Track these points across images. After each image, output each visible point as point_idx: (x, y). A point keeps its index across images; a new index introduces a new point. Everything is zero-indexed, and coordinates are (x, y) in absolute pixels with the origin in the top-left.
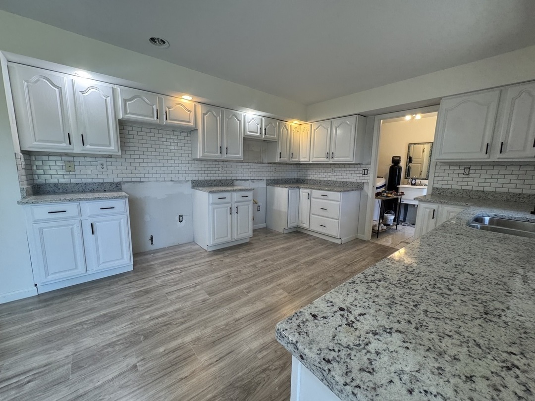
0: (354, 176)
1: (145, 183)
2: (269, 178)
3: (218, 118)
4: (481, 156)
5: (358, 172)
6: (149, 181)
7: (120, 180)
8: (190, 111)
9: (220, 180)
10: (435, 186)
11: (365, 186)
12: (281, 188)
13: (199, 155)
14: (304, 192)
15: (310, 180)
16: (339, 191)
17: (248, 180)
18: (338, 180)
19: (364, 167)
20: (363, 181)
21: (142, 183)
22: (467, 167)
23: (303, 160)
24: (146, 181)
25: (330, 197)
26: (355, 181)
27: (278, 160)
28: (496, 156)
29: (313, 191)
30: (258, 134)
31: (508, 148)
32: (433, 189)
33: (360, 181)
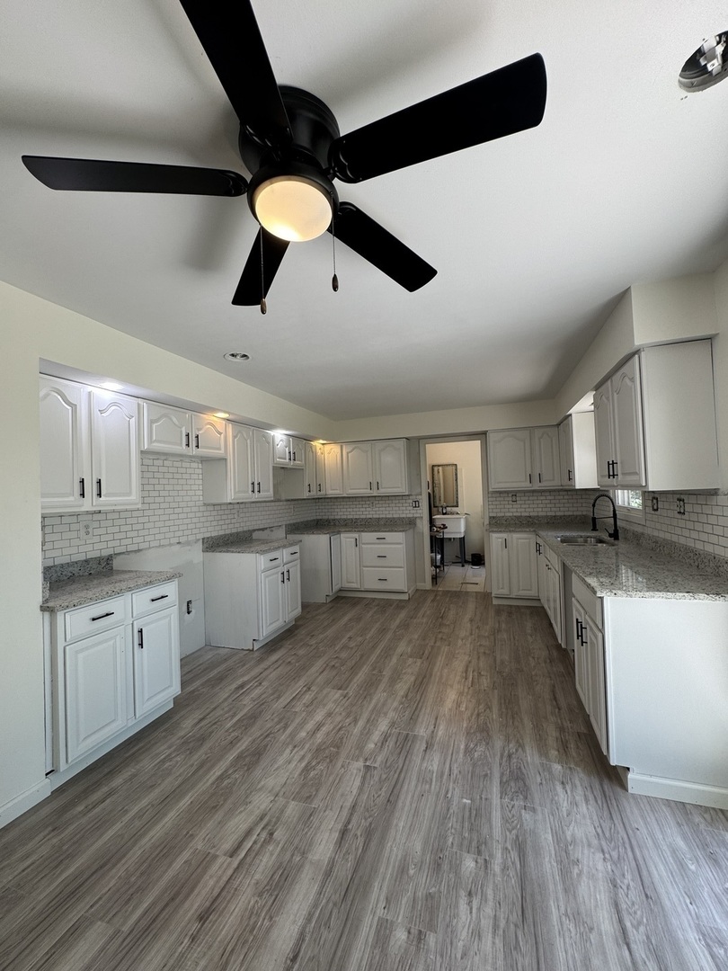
0: (405, 511)
1: (144, 551)
2: (288, 522)
3: (248, 441)
4: (526, 485)
5: (407, 505)
6: (150, 548)
7: (110, 552)
8: (220, 434)
9: (238, 533)
10: (492, 515)
11: (418, 521)
12: (317, 536)
13: (230, 496)
14: (347, 539)
15: (339, 520)
16: (400, 531)
17: (266, 529)
18: (381, 516)
19: (413, 498)
20: (415, 515)
21: (141, 553)
22: (514, 495)
23: (331, 492)
24: (146, 549)
25: (388, 540)
26: (404, 516)
27: (306, 495)
28: (537, 486)
29: (363, 534)
30: (288, 460)
31: (543, 478)
32: (490, 517)
33: (411, 516)
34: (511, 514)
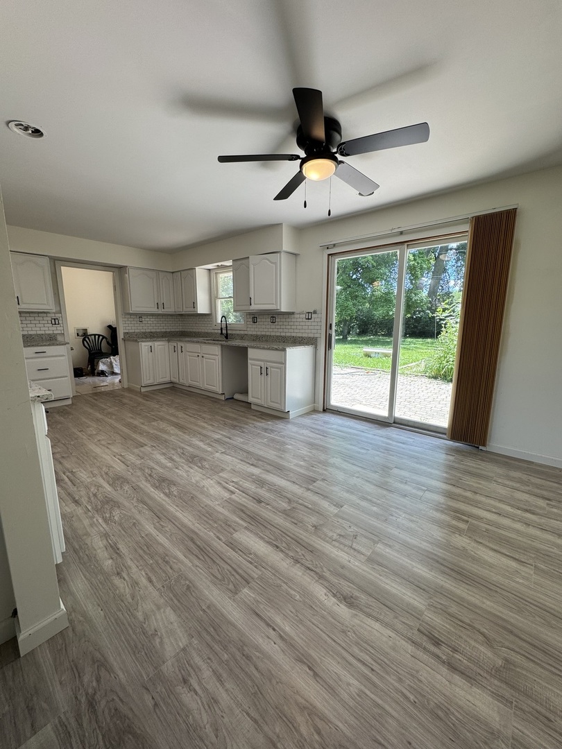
0: (45, 328)
4: (153, 310)
5: (46, 322)
10: (125, 331)
20: (55, 332)
22: (141, 316)
25: (48, 354)
28: (161, 311)
31: (166, 306)
32: (125, 333)
33: (51, 332)
34: (139, 331)
